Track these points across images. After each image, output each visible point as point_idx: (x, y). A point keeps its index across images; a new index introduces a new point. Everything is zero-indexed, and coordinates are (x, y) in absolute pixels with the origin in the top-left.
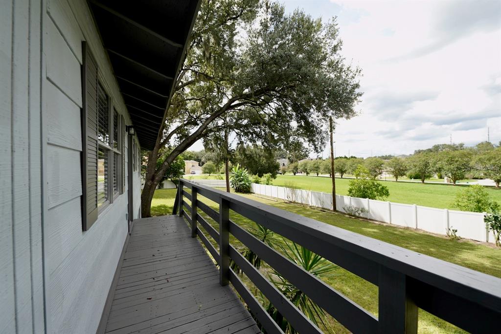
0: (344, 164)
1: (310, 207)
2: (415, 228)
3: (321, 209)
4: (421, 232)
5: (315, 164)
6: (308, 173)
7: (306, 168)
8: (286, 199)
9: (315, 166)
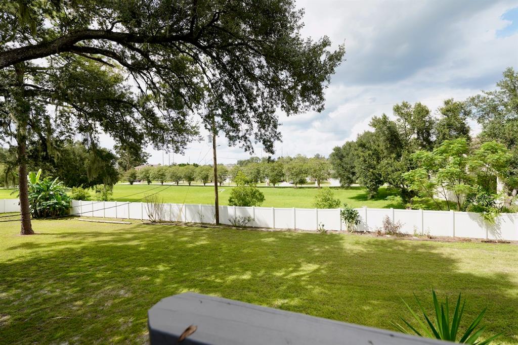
0: (193, 171)
1: (186, 224)
2: (294, 228)
3: (200, 225)
4: (300, 232)
5: (159, 171)
6: (149, 182)
7: (148, 175)
8: (148, 218)
9: (161, 173)
